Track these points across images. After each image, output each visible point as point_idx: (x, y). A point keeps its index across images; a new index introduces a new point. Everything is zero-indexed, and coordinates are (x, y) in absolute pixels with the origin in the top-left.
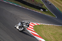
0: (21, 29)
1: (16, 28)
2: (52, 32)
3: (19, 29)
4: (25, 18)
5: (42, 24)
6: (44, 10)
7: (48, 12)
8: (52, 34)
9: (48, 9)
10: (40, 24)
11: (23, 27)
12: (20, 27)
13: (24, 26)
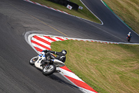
0: (48, 68)
1: (33, 65)
2: (91, 57)
3: (41, 68)
4: (31, 26)
5: (69, 38)
6: (75, 7)
7: (84, 12)
8: (92, 60)
9: (82, 6)
10: (65, 39)
11: (52, 63)
12: (44, 64)
13: (55, 60)
